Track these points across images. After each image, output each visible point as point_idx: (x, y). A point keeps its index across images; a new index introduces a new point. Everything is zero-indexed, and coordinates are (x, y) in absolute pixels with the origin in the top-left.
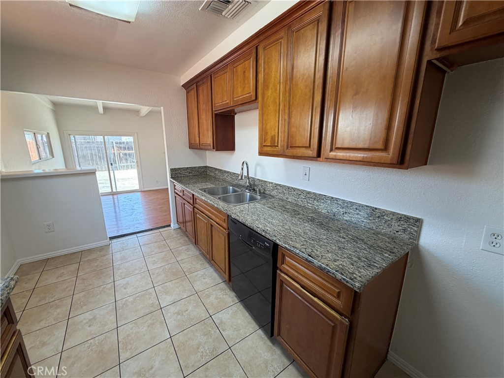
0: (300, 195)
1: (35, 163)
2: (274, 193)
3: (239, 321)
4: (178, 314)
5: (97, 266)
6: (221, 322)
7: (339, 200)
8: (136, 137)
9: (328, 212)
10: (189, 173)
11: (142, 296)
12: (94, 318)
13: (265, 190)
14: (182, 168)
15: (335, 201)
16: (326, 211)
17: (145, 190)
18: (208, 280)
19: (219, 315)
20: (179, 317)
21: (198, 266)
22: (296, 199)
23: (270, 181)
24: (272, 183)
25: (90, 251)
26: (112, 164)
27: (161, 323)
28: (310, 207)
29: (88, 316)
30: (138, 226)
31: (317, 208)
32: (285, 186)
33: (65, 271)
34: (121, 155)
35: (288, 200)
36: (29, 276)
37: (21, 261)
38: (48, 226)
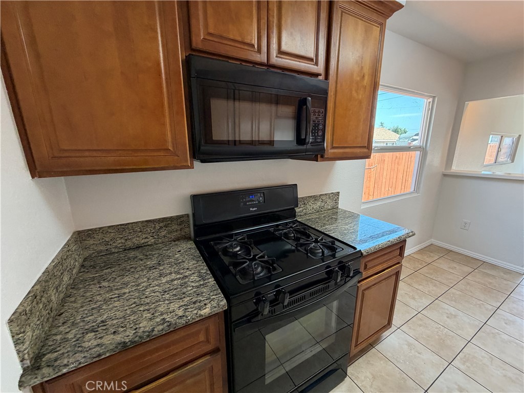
5: (490, 283)
12: (455, 316)
25: (494, 266)
29: (452, 310)
33: (458, 267)
36: (432, 254)
37: (433, 241)
38: (466, 223)
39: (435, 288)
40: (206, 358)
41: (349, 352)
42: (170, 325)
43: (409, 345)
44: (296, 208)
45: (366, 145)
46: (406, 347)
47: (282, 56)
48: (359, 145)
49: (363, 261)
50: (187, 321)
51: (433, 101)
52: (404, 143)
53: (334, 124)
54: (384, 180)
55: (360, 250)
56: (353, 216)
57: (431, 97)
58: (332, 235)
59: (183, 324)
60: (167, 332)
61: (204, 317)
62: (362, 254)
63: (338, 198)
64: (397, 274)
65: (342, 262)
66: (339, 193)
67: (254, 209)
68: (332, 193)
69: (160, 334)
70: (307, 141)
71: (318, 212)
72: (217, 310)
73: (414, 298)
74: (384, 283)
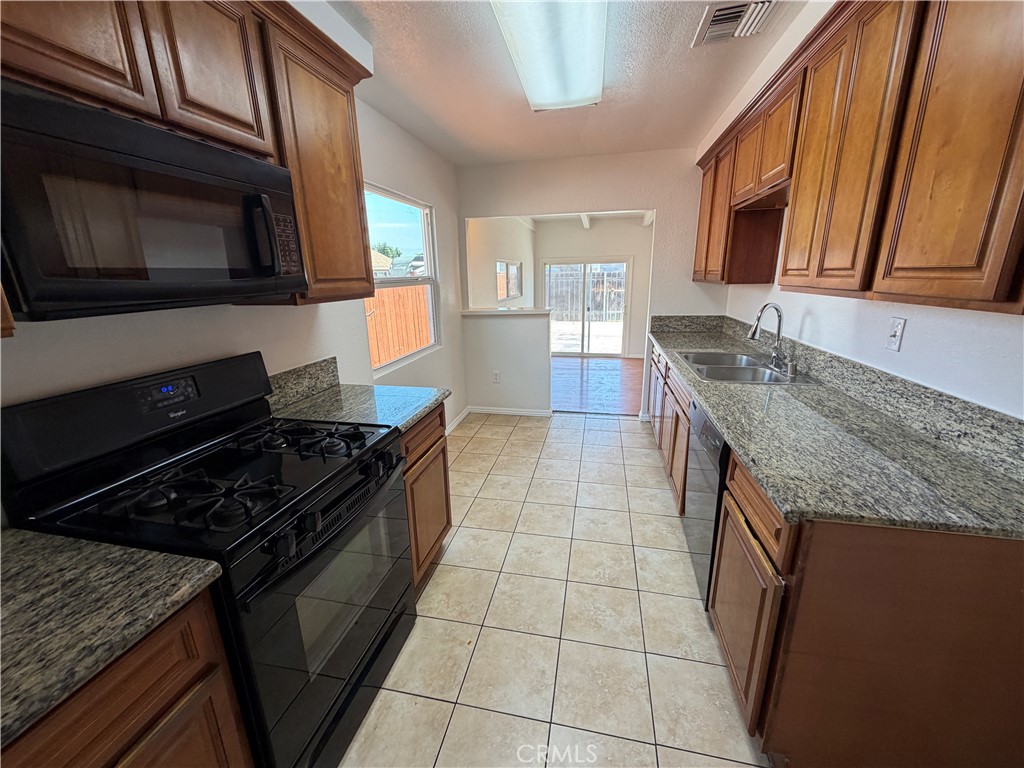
0: (874, 383)
1: (502, 301)
2: (825, 376)
3: (672, 574)
4: (593, 521)
5: (530, 436)
6: (644, 559)
7: (954, 402)
8: (631, 264)
9: (925, 428)
10: (686, 326)
11: (562, 484)
12: (508, 484)
13: (809, 368)
14: (673, 317)
15: (946, 404)
16: (922, 425)
17: (630, 356)
18: (656, 505)
19: (647, 551)
20: (592, 525)
21: (652, 482)
22: (864, 391)
23: (823, 349)
24: (825, 353)
25: (529, 418)
26: (589, 309)
27: (569, 520)
28: (889, 414)
29: (505, 479)
30: (597, 407)
31: (903, 416)
32: (847, 361)
33: (500, 431)
34: (613, 296)
35: (849, 394)
36: (472, 425)
37: (470, 408)
38: (496, 375)
39: (484, 464)
40: (197, 689)
41: (413, 579)
42: (111, 647)
43: (475, 538)
44: (267, 397)
45: (365, 276)
46: (472, 541)
47: (191, 109)
48: (355, 277)
49: (403, 443)
50: (149, 623)
51: (431, 213)
52: (402, 273)
53: (311, 242)
54: (390, 335)
55: (397, 427)
56: (367, 391)
57: (427, 206)
58: (350, 421)
59: (142, 632)
60: (108, 662)
61: (182, 604)
62: (400, 431)
63: (336, 367)
64: (444, 451)
65: (377, 450)
66: (335, 358)
67: (179, 414)
68: (325, 360)
69: (92, 672)
70: (277, 270)
71: (307, 397)
72: (204, 583)
73: (467, 485)
74: (432, 467)
